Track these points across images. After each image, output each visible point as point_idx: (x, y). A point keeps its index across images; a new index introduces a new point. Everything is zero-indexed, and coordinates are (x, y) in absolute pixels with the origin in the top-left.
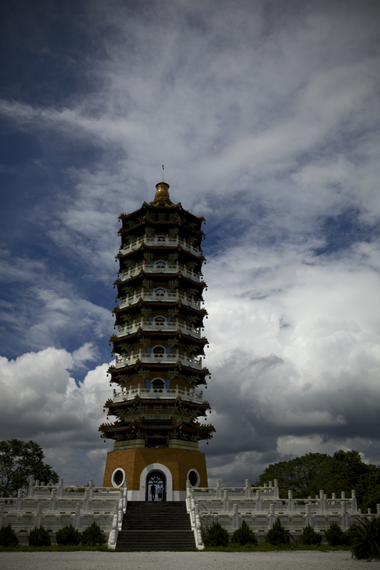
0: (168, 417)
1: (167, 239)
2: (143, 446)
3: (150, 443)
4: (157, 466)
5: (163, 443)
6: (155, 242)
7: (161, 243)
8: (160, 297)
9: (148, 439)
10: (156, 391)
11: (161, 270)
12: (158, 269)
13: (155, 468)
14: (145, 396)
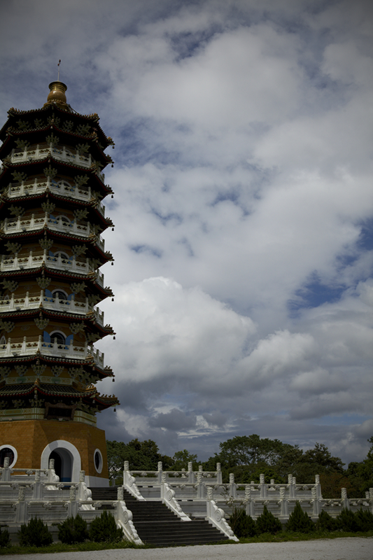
0: (70, 382)
1: (78, 156)
2: (42, 417)
3: (52, 414)
4: (62, 444)
5: (68, 414)
6: (62, 156)
7: (71, 160)
8: (67, 228)
9: (50, 408)
10: (60, 347)
11: (69, 194)
12: (65, 191)
13: (59, 446)
14: (47, 352)
